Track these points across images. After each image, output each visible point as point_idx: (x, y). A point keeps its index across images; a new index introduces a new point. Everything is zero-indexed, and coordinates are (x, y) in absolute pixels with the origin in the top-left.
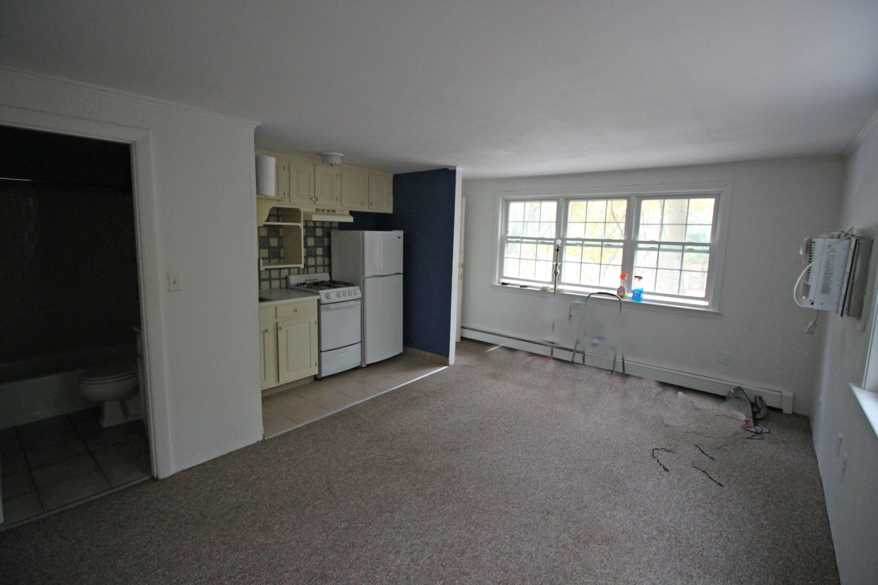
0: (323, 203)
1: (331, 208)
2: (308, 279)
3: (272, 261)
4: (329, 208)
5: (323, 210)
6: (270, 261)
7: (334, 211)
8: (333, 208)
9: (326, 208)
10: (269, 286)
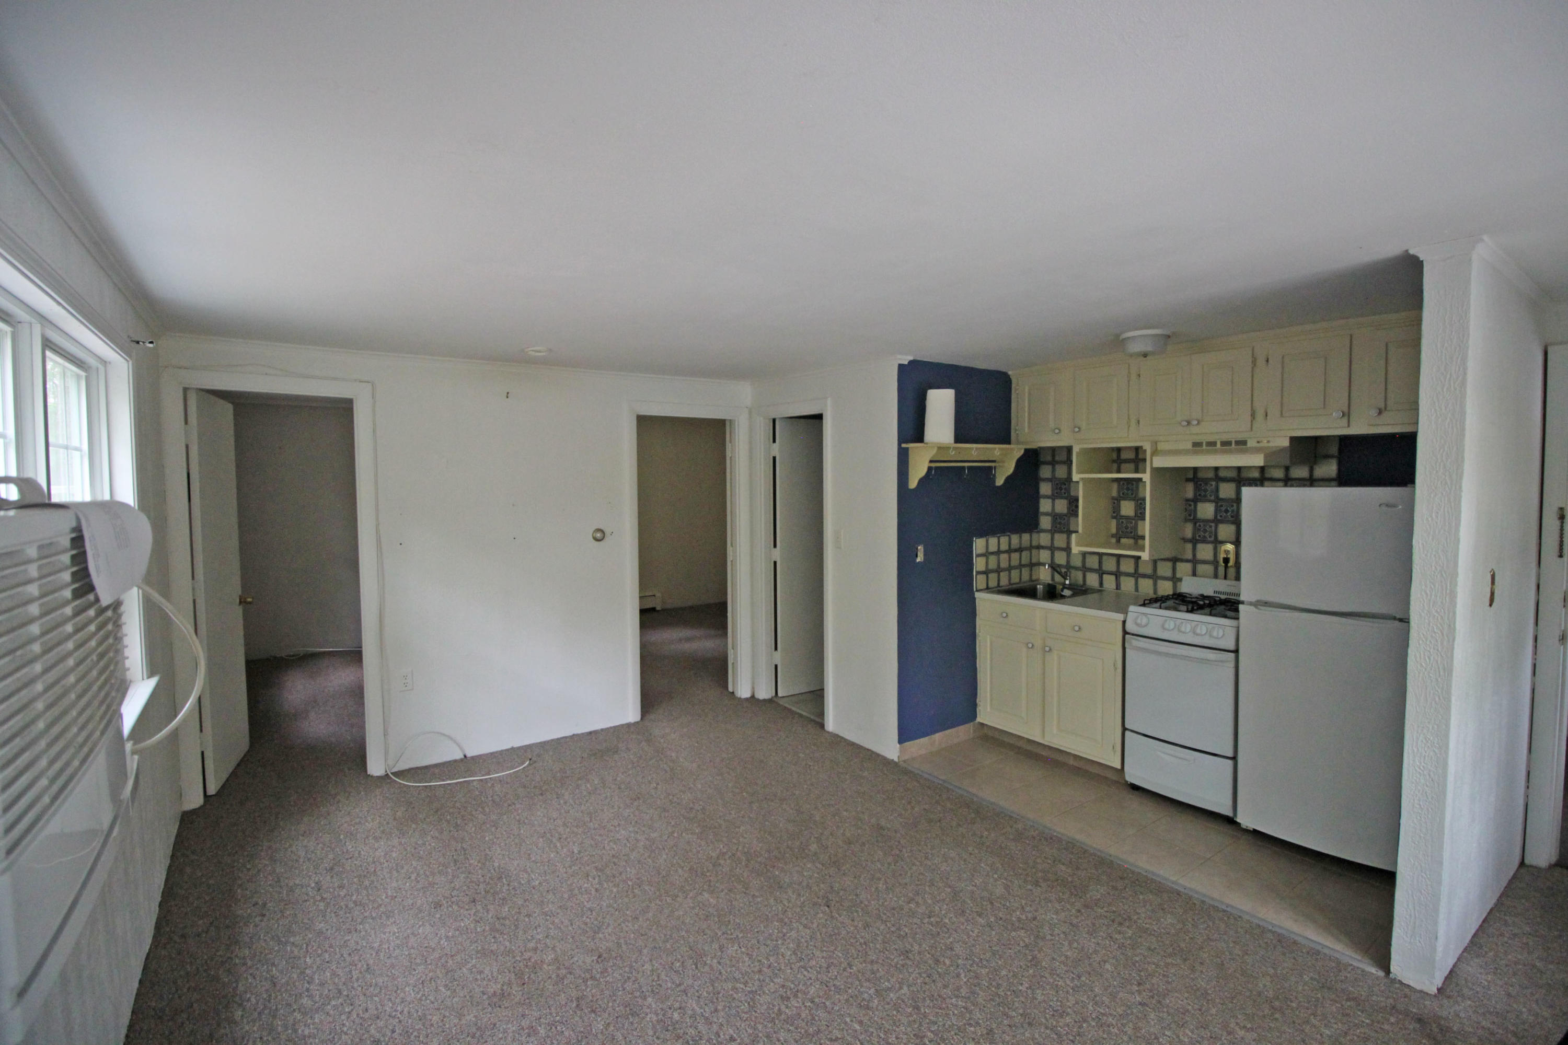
0: (1211, 430)
1: (1232, 437)
2: (1222, 589)
3: (1123, 541)
4: (1225, 438)
5: (1212, 444)
6: (1118, 541)
7: (1244, 443)
8: (1240, 437)
9: (1218, 438)
10: (1134, 587)
